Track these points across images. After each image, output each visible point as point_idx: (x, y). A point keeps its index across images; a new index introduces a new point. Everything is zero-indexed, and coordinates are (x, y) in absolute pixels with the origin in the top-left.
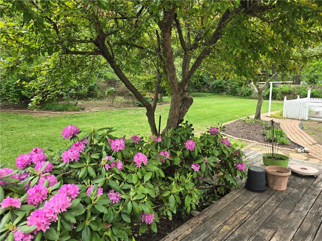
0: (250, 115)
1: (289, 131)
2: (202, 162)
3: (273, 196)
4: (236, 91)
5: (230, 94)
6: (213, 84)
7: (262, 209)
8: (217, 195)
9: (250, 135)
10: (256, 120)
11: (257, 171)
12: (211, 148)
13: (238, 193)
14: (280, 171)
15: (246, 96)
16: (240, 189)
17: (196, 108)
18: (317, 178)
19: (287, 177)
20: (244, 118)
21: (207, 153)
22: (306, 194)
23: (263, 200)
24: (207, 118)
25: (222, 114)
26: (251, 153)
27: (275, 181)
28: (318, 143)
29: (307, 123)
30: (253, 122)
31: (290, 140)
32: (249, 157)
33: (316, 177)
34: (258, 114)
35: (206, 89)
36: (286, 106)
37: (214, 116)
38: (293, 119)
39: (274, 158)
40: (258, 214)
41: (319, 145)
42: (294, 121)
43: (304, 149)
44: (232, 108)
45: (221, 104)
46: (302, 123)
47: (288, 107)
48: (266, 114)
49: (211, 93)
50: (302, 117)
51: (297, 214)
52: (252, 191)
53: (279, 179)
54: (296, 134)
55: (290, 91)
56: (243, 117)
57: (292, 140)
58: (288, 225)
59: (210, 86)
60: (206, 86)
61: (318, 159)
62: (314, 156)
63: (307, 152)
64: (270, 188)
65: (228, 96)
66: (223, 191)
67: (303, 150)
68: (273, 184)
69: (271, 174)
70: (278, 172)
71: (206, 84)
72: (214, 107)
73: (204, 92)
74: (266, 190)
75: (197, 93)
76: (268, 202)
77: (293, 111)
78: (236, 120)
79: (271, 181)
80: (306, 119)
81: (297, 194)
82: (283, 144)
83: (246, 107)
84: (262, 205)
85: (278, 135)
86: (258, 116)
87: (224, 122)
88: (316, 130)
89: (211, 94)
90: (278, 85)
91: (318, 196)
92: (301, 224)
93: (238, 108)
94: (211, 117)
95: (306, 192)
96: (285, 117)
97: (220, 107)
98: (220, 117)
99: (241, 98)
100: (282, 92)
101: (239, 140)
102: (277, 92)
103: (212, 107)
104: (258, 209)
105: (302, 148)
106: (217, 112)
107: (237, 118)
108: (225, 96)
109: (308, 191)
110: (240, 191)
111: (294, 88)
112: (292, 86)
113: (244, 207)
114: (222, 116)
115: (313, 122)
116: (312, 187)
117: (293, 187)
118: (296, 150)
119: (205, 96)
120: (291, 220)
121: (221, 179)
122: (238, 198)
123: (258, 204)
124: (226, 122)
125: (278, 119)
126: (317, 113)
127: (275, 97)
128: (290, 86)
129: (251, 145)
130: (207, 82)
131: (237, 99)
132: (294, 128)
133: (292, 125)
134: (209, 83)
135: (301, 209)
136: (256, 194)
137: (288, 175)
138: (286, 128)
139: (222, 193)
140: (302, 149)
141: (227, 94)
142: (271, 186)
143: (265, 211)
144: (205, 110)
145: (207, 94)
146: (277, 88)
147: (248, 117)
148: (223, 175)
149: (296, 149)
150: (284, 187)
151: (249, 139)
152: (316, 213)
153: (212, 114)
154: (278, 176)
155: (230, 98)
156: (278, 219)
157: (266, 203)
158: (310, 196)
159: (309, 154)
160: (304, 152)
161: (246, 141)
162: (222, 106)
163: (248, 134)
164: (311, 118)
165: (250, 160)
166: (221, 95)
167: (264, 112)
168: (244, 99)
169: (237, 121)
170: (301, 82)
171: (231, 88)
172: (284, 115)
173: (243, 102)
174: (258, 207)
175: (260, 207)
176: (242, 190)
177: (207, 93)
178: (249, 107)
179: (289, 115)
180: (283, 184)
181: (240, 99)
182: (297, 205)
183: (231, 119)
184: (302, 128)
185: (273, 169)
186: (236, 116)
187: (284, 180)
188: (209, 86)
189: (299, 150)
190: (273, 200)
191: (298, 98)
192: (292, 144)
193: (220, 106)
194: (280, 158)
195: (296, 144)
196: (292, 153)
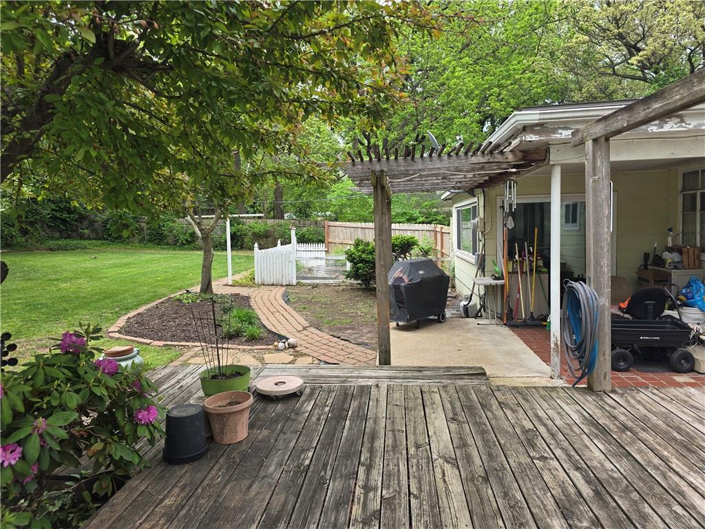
0: (192, 285)
1: (265, 310)
2: (30, 435)
3: (221, 460)
4: (162, 234)
5: (150, 241)
6: (105, 217)
7: (195, 500)
8: (91, 504)
9: (189, 331)
10: (203, 295)
11: (184, 414)
12: (56, 390)
13: (143, 480)
14: (234, 401)
15: (184, 244)
16: (151, 467)
17: (56, 280)
18: (303, 396)
19: (245, 411)
20: (177, 295)
21: (45, 406)
22: (281, 434)
23: (199, 476)
24: (87, 304)
25: (128, 291)
26: (188, 372)
27: (224, 426)
28: (311, 326)
29: (296, 291)
30: (198, 301)
31: (266, 328)
32: (183, 383)
33: (299, 394)
34: (207, 282)
35: (86, 231)
36: (259, 262)
37: (105, 297)
38: (273, 285)
39: (224, 375)
40: (185, 516)
41: (312, 329)
42: (275, 289)
43: (289, 341)
44: (151, 272)
45: (125, 265)
46: (288, 290)
47: (262, 264)
48: (224, 281)
49: (100, 239)
50: (287, 280)
51: (264, 484)
52: (176, 464)
53: (232, 418)
54: (276, 314)
55: (267, 231)
56: (177, 292)
57: (269, 327)
58: (244, 515)
59: (96, 224)
60: (86, 223)
61: (309, 356)
62: (305, 351)
63: (293, 347)
64: (218, 443)
65: (145, 247)
66: (108, 487)
67: (286, 343)
68: (222, 433)
69: (214, 412)
70: (230, 404)
71: (84, 218)
72: (108, 275)
73: (82, 237)
74: (208, 450)
75: (61, 242)
76: (210, 476)
77: (271, 270)
78: (162, 300)
79: (216, 427)
80: (294, 283)
81: (267, 439)
82: (253, 339)
83: (184, 268)
84: (196, 490)
85: (244, 321)
86: (207, 287)
87: (132, 309)
88: (309, 302)
89: (100, 242)
90: (245, 220)
91: (301, 432)
92: (268, 503)
93: (167, 272)
94: (97, 301)
95: (281, 431)
96: (260, 283)
97: (123, 273)
98: (122, 296)
99: (174, 249)
100: (254, 233)
101: (165, 345)
102: (245, 235)
103: (101, 275)
104: (187, 502)
105: (284, 340)
106: (116, 286)
107: (164, 295)
108: (136, 246)
109: (285, 428)
110: (151, 472)
111: (272, 226)
112: (270, 222)
113: (156, 509)
114: (127, 295)
115: (305, 288)
116: (293, 416)
117: (261, 427)
118: (276, 346)
119: (85, 248)
120: (252, 500)
121: (101, 460)
122: (142, 492)
123: (187, 490)
124: (137, 309)
125: (246, 288)
126: (310, 270)
127: (243, 245)
128: (266, 222)
129: (191, 353)
130: (87, 214)
131: (166, 252)
132: (274, 303)
133: (272, 298)
134: (93, 217)
135: (272, 469)
136: (187, 467)
137: (247, 406)
138: (261, 304)
139: (107, 493)
140: (284, 343)
141: (141, 241)
142: (217, 438)
143: (201, 502)
144: (81, 284)
145: (90, 242)
146: (244, 227)
147: (188, 291)
148: (104, 449)
149: (276, 343)
150: (242, 433)
151: (188, 339)
152: (295, 468)
153: (102, 293)
154: (229, 414)
155: (149, 251)
156: (227, 508)
157: (206, 482)
158: (288, 435)
159: (297, 349)
160: (289, 348)
161: (179, 346)
162: (128, 270)
163: (185, 328)
164: (301, 281)
165: (184, 388)
166: (128, 243)
167: (222, 277)
168: (180, 252)
169: (162, 303)
170: (286, 216)
171: (149, 226)
172: (258, 280)
173: (177, 258)
174: (187, 498)
175: (191, 496)
176: (155, 468)
177: (90, 239)
178: (190, 267)
179: (266, 278)
180: (239, 427)
181: (174, 252)
182: (265, 463)
183: (149, 300)
184: (287, 302)
185: (221, 400)
186: (162, 291)
187: (240, 419)
188: (92, 222)
189: (281, 345)
190: (219, 470)
191: (279, 245)
192: (270, 336)
193: (123, 271)
194: (234, 373)
195: (275, 334)
196: (269, 353)
